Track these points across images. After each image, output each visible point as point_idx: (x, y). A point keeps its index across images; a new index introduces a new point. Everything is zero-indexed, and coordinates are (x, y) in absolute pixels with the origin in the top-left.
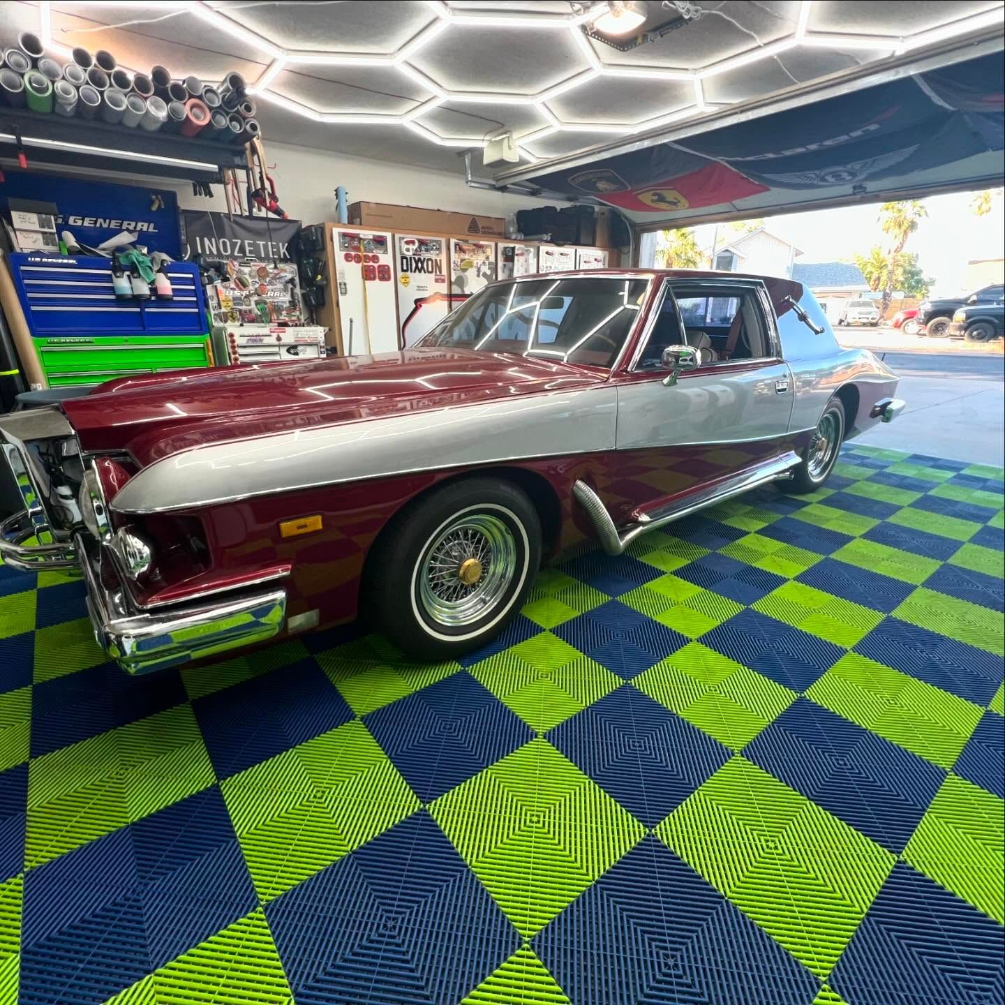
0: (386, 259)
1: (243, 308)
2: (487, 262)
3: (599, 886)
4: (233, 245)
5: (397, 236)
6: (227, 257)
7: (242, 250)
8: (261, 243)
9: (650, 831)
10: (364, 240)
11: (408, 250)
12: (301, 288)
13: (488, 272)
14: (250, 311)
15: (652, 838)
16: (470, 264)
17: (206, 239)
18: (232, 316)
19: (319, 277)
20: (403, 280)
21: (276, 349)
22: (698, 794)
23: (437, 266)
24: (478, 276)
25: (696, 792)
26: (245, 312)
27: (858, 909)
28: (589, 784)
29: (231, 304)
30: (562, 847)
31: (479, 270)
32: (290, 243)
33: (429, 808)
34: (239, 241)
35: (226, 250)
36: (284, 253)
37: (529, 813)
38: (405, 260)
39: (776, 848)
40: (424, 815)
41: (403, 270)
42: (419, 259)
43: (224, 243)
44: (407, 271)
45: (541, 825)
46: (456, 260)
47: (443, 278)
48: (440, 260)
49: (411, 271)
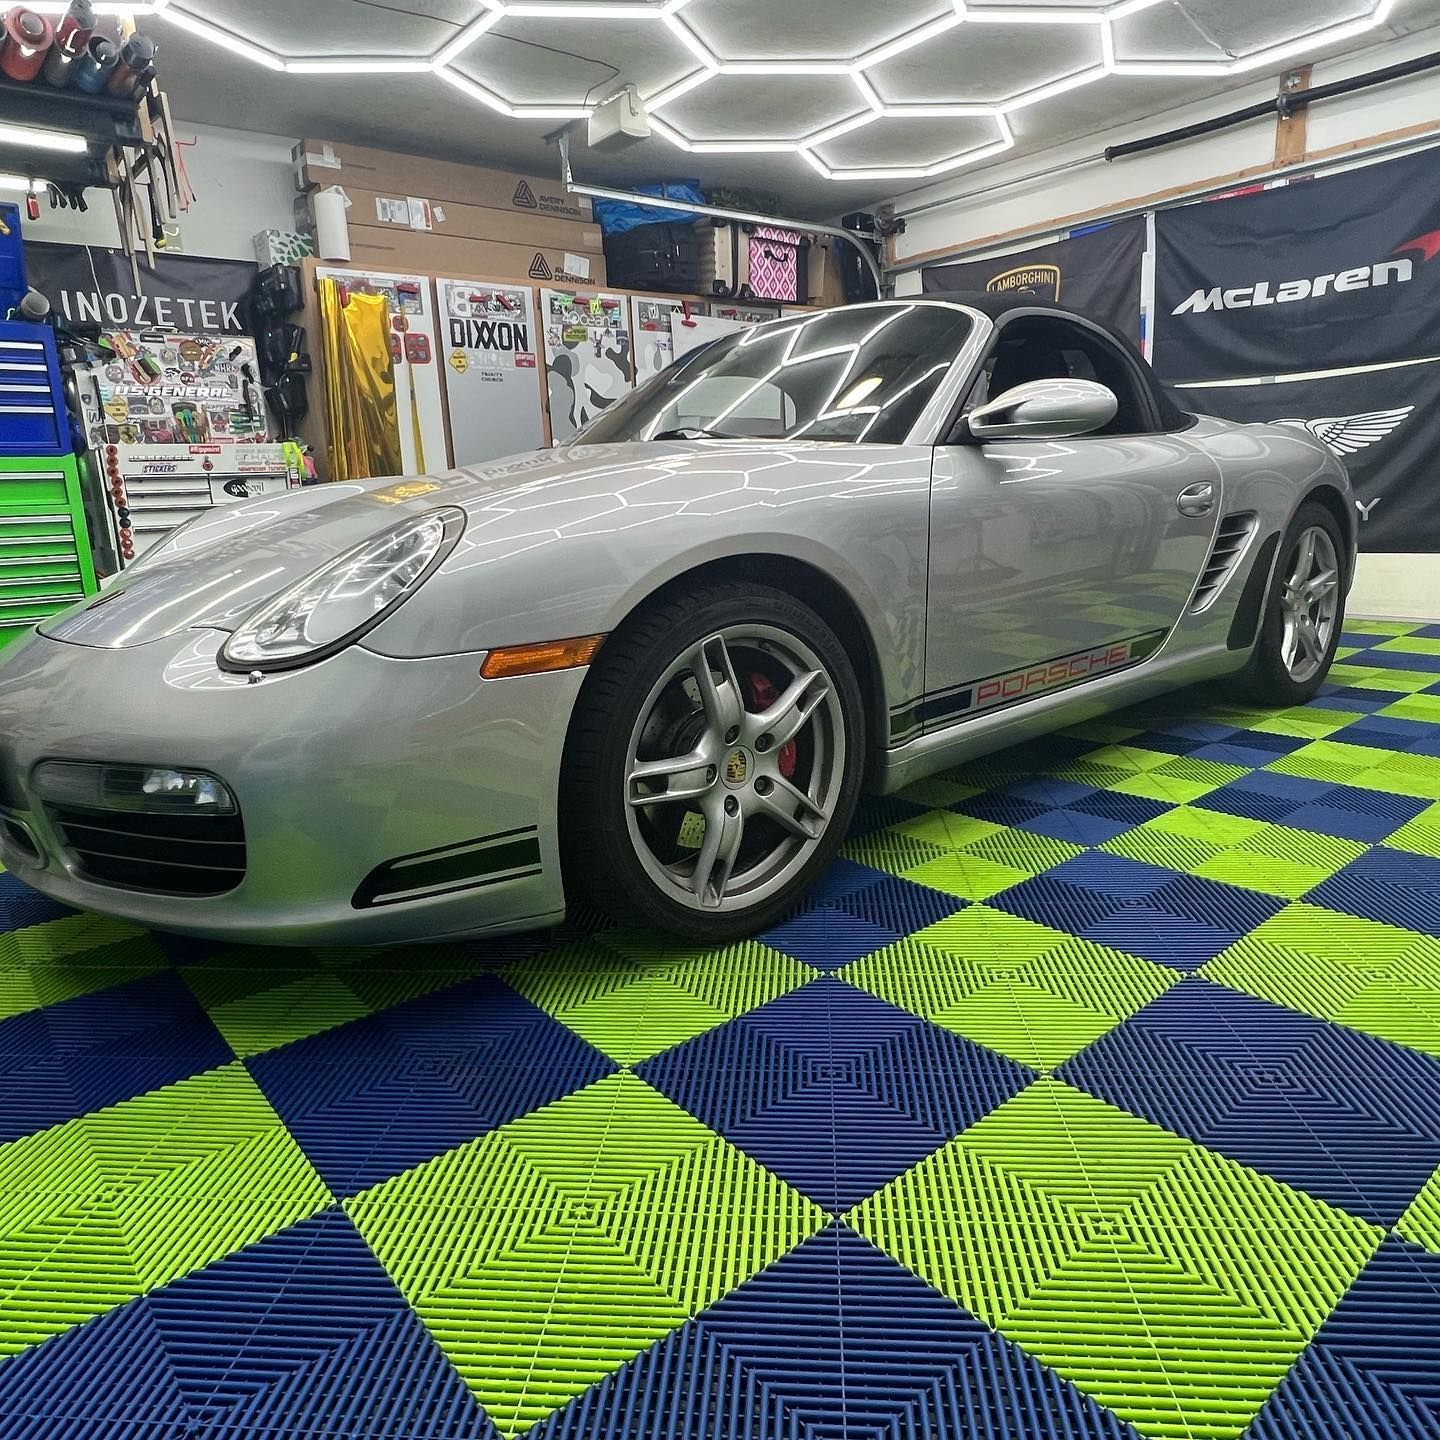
0: (420, 324)
1: (150, 416)
2: (613, 331)
3: (701, 1324)
4: (133, 307)
5: (441, 283)
6: (121, 326)
7: (150, 314)
8: (186, 303)
9: (837, 1218)
11: (461, 307)
12: (263, 383)
13: (618, 349)
14: (163, 423)
15: (837, 1230)
16: (582, 335)
17: (79, 295)
18: (127, 433)
19: (294, 356)
20: (456, 362)
21: (202, 486)
22: (954, 1149)
23: (520, 337)
24: (598, 355)
25: (949, 1145)
26: (154, 424)
27: (1295, 1331)
28: (717, 1144)
29: (123, 409)
30: (632, 1258)
31: (598, 345)
32: (241, 301)
33: (348, 1206)
34: (144, 299)
35: (118, 314)
36: (231, 320)
37: (569, 1202)
38: (457, 327)
39: (1117, 1231)
40: (332, 1218)
41: (454, 344)
42: (485, 324)
43: (115, 302)
44: (462, 345)
45: (594, 1220)
46: (554, 326)
47: (530, 358)
48: (524, 326)
49: (470, 346)
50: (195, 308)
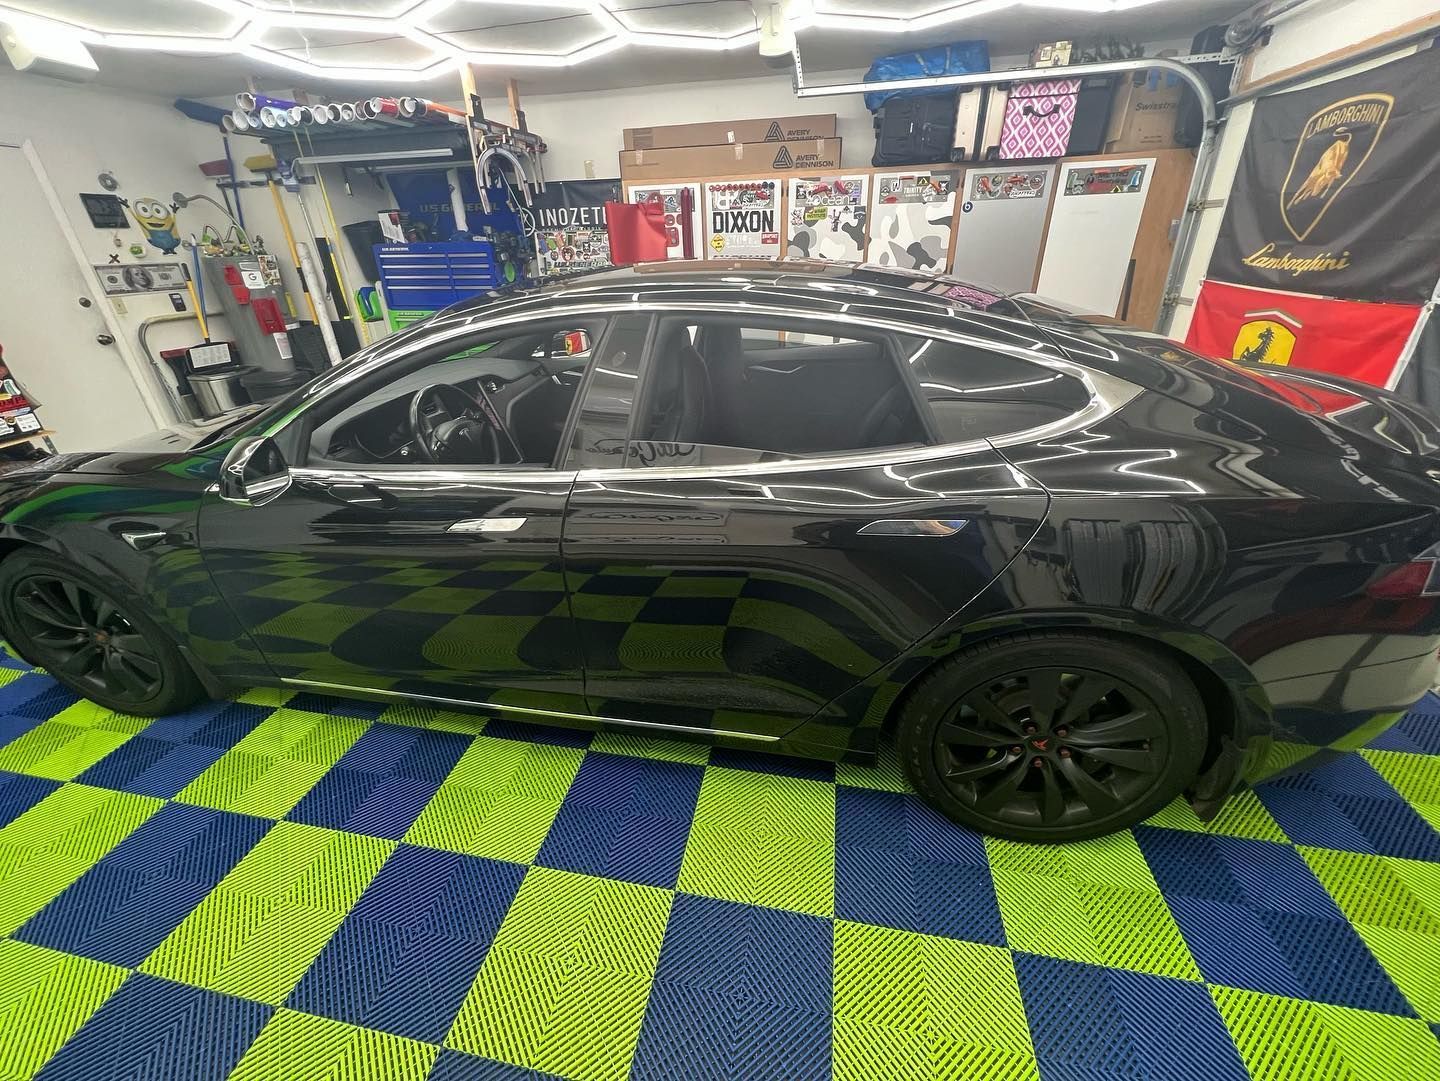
2: (852, 208)
4: (571, 215)
5: (708, 186)
6: (563, 227)
7: (578, 219)
8: (596, 209)
10: (666, 196)
11: (723, 203)
13: (854, 223)
16: (823, 214)
17: (548, 211)
20: (715, 244)
23: (767, 221)
24: (835, 229)
31: (836, 221)
34: (576, 209)
35: (564, 222)
38: (718, 218)
41: (716, 231)
42: (740, 213)
44: (721, 231)
46: (797, 209)
47: (774, 236)
48: (772, 212)
49: (727, 231)
50: (591, 213)
